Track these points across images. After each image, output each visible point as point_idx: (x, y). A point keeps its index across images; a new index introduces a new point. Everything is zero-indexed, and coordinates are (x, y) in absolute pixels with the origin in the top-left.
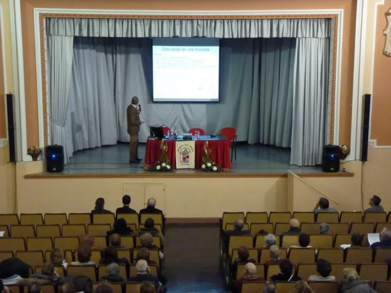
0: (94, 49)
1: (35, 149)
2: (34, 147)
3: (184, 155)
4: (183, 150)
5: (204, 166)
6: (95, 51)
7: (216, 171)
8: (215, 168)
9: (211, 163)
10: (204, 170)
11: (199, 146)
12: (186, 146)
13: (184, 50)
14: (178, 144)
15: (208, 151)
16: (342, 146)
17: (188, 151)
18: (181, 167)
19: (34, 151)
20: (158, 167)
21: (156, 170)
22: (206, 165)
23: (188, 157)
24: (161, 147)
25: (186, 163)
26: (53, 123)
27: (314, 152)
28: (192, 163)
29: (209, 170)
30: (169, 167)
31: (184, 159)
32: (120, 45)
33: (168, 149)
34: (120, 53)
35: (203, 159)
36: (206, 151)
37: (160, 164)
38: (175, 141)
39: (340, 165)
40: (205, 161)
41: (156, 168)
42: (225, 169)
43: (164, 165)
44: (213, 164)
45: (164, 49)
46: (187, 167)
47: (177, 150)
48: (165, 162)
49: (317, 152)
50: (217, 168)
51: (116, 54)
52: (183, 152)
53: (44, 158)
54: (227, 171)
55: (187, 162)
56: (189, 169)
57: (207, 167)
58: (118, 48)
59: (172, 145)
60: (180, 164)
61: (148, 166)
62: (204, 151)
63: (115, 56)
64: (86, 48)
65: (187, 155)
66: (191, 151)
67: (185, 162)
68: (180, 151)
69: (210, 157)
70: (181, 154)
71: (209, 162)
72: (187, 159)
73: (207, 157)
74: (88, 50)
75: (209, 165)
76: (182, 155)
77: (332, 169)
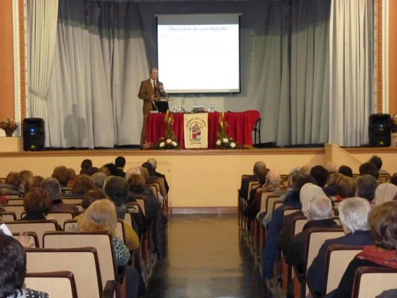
0: (86, 29)
1: (9, 122)
2: (8, 120)
3: (194, 131)
4: (193, 125)
5: (219, 142)
6: (87, 31)
7: (235, 148)
8: (233, 145)
9: (227, 138)
10: (219, 147)
11: (213, 118)
12: (197, 120)
13: (195, 29)
14: (187, 118)
15: (224, 125)
16: (394, 116)
17: (199, 126)
18: (191, 146)
19: (8, 124)
20: (162, 144)
21: (158, 148)
22: (222, 141)
23: (199, 134)
24: (166, 119)
25: (198, 142)
26: (32, 95)
27: (358, 129)
28: (204, 141)
29: (225, 146)
30: (175, 144)
31: (195, 136)
32: (118, 28)
33: (175, 123)
34: (119, 38)
35: (218, 134)
36: (222, 124)
37: (165, 141)
38: (183, 113)
39: (392, 140)
40: (220, 136)
41: (159, 146)
42: (245, 146)
43: (169, 141)
44: (231, 139)
45: (171, 29)
46: (198, 146)
47: (185, 124)
48: (170, 138)
49: (362, 129)
50: (236, 145)
51: (113, 38)
52: (193, 128)
53: (20, 135)
54: (248, 148)
55: (198, 140)
56: (201, 149)
57: (223, 143)
58: (116, 31)
59: (179, 118)
60: (190, 142)
61: (150, 143)
62: (219, 124)
63: (112, 40)
64: (77, 26)
65: (199, 131)
66: (204, 126)
67: (195, 141)
68: (189, 125)
69: (227, 132)
70: (190, 130)
71: (225, 138)
72: (198, 137)
73: (223, 132)
74: (79, 29)
75: (226, 140)
76: (191, 132)
77: (382, 143)
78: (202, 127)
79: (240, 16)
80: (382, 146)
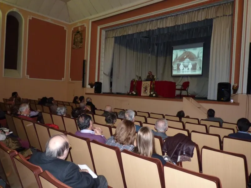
1: (92, 83)
12: (147, 84)
14: (143, 83)
16: (235, 84)
18: (143, 95)
23: (147, 90)
25: (146, 93)
28: (148, 93)
29: (152, 96)
31: (145, 91)
43: (133, 92)
44: (154, 92)
47: (142, 86)
54: (159, 97)
56: (147, 96)
68: (144, 86)
70: (144, 88)
73: (152, 90)
77: (222, 99)
78: (148, 87)
79: (204, 44)
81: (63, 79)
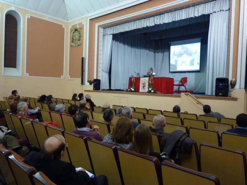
2: (90, 79)
4: (143, 82)
7: (153, 93)
8: (152, 91)
15: (151, 82)
16: (233, 79)
17: (145, 83)
18: (142, 91)
23: (145, 86)
25: (144, 89)
26: (103, 72)
30: (133, 90)
31: (143, 87)
33: (137, 81)
38: (140, 77)
43: (131, 88)
52: (143, 84)
54: (158, 93)
56: (145, 92)
71: (150, 88)
72: (145, 87)
73: (150, 85)
77: (220, 94)
78: (146, 83)
79: (201, 39)
80: (220, 96)
81: (63, 77)
